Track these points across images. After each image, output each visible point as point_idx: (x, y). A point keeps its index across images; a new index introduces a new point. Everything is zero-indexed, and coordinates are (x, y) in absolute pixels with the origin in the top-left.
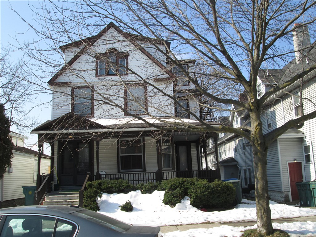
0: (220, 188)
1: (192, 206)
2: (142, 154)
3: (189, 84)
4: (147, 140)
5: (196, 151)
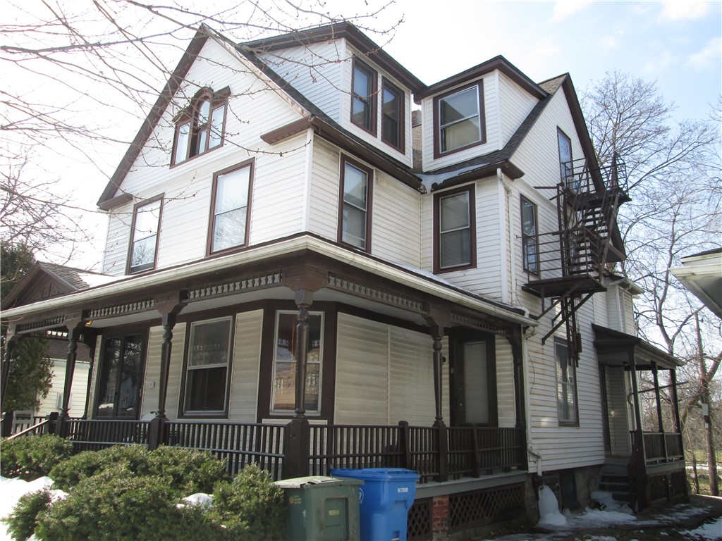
2: (227, 364)
3: (484, 141)
4: (243, 321)
5: (511, 357)
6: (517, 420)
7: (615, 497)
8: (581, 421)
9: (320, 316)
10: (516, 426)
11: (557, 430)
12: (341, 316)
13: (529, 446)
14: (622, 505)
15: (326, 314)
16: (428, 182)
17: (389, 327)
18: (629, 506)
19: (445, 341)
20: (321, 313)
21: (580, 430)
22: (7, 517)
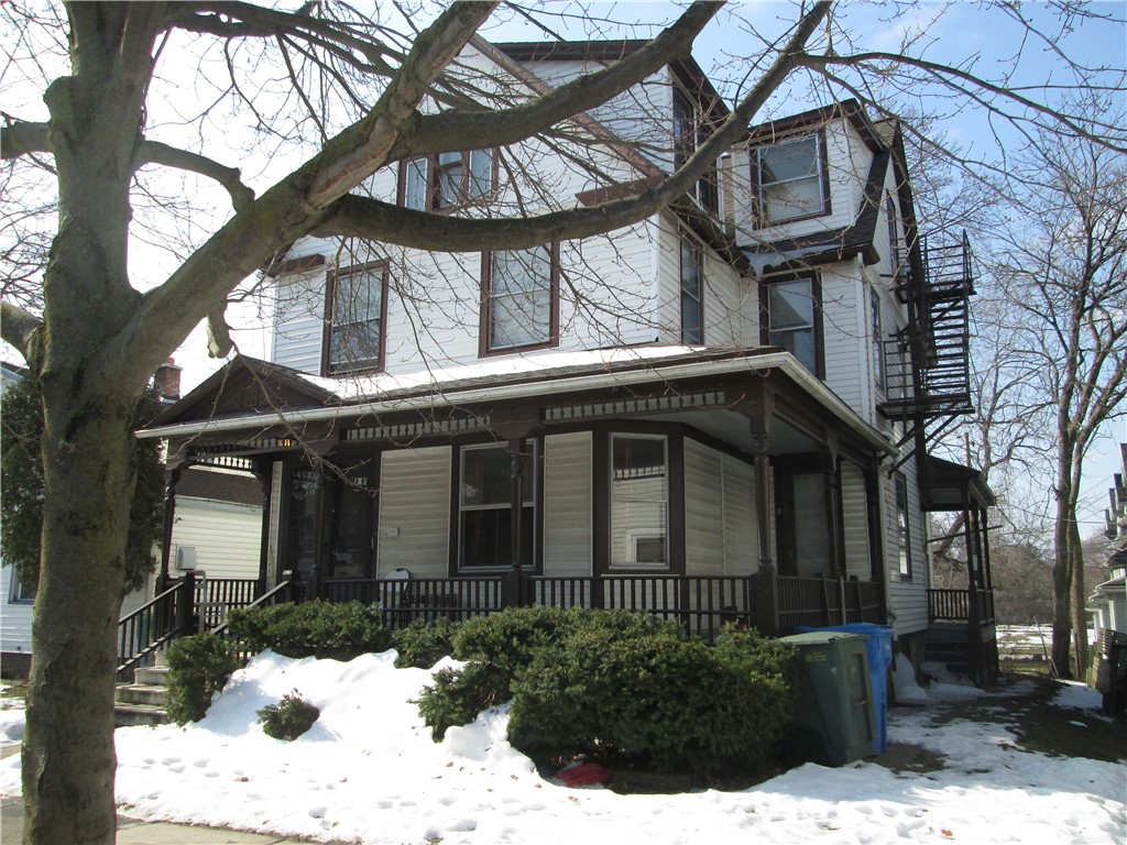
0: (651, 669)
1: (512, 746)
2: (533, 504)
3: (828, 211)
4: (555, 446)
5: (864, 494)
6: (872, 573)
7: (949, 668)
8: (914, 575)
9: (662, 441)
10: (872, 580)
11: (898, 586)
12: (688, 442)
13: (888, 604)
14: (960, 678)
15: (669, 438)
16: (758, 263)
17: (721, 455)
18: (970, 678)
19: (769, 472)
20: (663, 437)
21: (912, 587)
22: (417, 697)
